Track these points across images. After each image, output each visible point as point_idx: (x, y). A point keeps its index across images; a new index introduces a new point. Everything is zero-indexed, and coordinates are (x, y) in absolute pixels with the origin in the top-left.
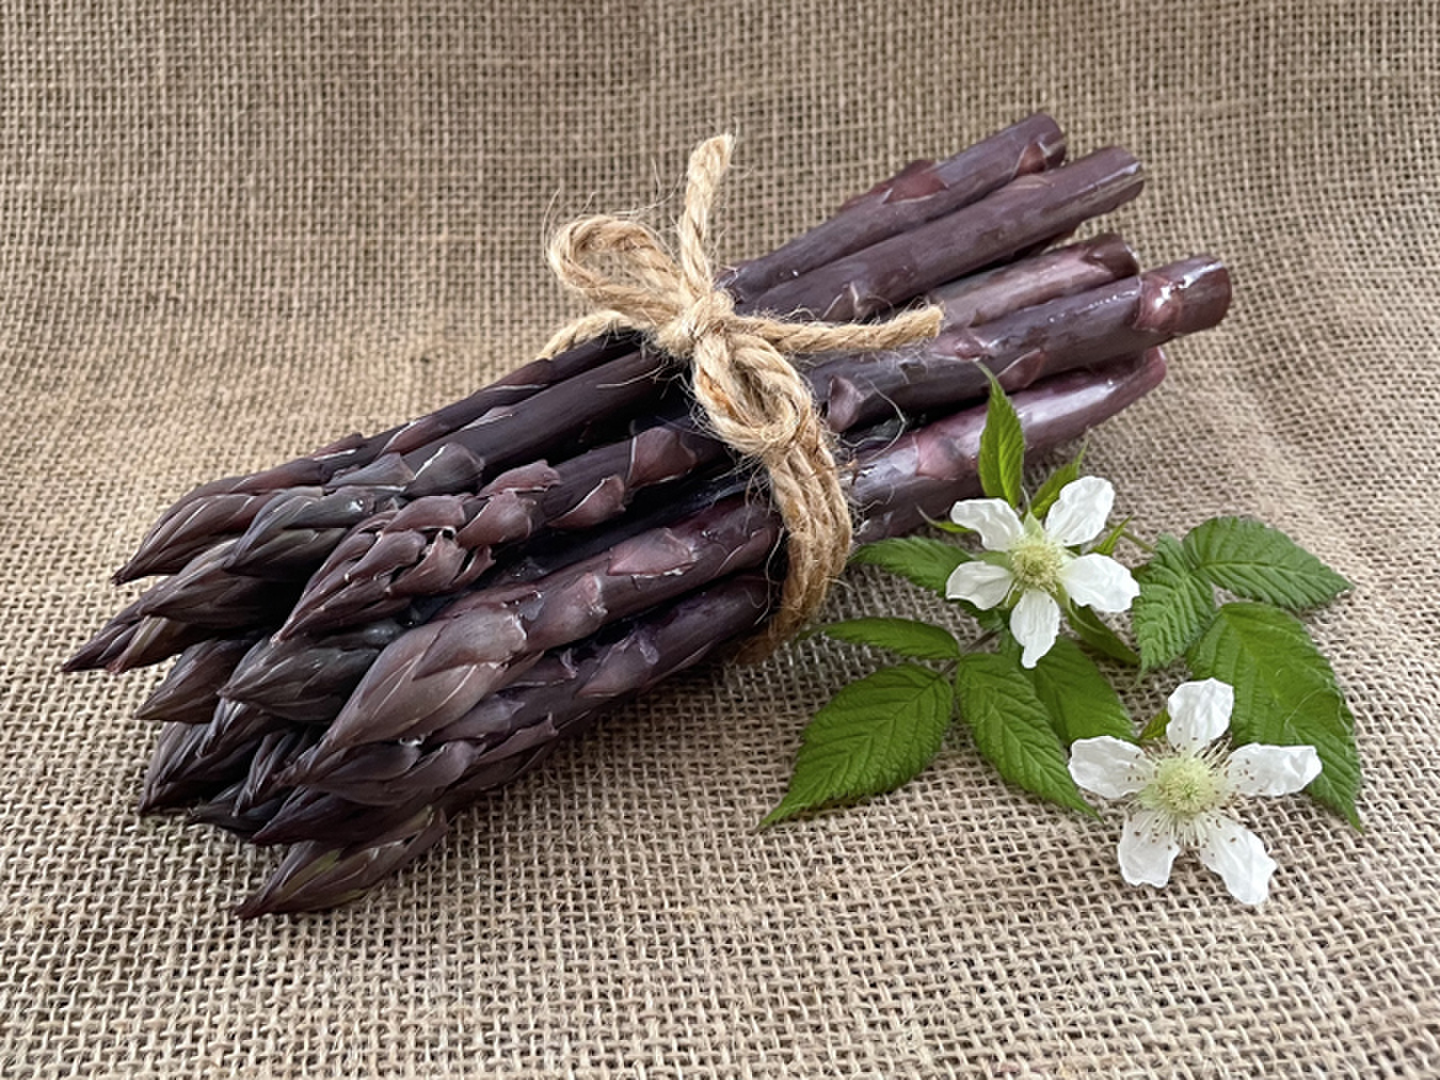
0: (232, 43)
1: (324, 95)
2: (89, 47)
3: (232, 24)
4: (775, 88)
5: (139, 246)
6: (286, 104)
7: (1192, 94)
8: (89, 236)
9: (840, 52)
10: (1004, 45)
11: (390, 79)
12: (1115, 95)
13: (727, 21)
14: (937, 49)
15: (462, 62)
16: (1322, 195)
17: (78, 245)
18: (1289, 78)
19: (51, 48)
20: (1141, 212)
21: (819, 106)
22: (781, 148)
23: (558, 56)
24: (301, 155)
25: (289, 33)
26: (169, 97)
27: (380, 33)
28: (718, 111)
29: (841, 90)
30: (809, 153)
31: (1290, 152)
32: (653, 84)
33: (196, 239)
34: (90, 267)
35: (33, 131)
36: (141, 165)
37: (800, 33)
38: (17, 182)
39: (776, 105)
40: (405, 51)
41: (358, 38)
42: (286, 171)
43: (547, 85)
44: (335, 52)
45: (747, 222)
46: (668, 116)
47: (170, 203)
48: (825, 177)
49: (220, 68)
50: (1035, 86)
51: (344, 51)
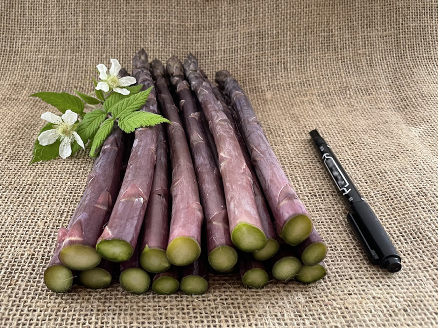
0: (100, 17)
1: (126, 32)
2: (60, 18)
3: (101, 12)
4: (255, 29)
5: (73, 73)
6: (115, 35)
7: (378, 30)
8: (58, 70)
9: (274, 18)
10: (322, 16)
11: (145, 27)
12: (355, 30)
13: (242, 11)
14: (302, 17)
15: (166, 23)
16: (417, 58)
17: (55, 72)
18: (406, 25)
19: (50, 18)
20: (363, 63)
21: (268, 34)
22: (257, 46)
23: (193, 22)
24: (119, 49)
25: (116, 15)
26: (82, 32)
27: (142, 14)
28: (239, 37)
29: (274, 29)
30: (265, 47)
31: (407, 46)
32: (220, 30)
33: (89, 72)
34: (58, 78)
35: (44, 41)
36: (74, 51)
37: (263, 13)
38: (38, 55)
39: (256, 34)
40: (150, 19)
41: (136, 16)
42: (115, 53)
43: (190, 30)
44: (129, 20)
45: (247, 68)
46: (225, 38)
47: (81, 62)
48: (269, 54)
49: (97, 24)
50: (331, 28)
51: (132, 20)
